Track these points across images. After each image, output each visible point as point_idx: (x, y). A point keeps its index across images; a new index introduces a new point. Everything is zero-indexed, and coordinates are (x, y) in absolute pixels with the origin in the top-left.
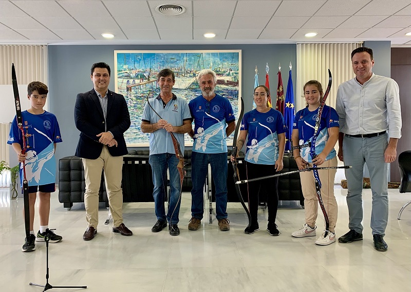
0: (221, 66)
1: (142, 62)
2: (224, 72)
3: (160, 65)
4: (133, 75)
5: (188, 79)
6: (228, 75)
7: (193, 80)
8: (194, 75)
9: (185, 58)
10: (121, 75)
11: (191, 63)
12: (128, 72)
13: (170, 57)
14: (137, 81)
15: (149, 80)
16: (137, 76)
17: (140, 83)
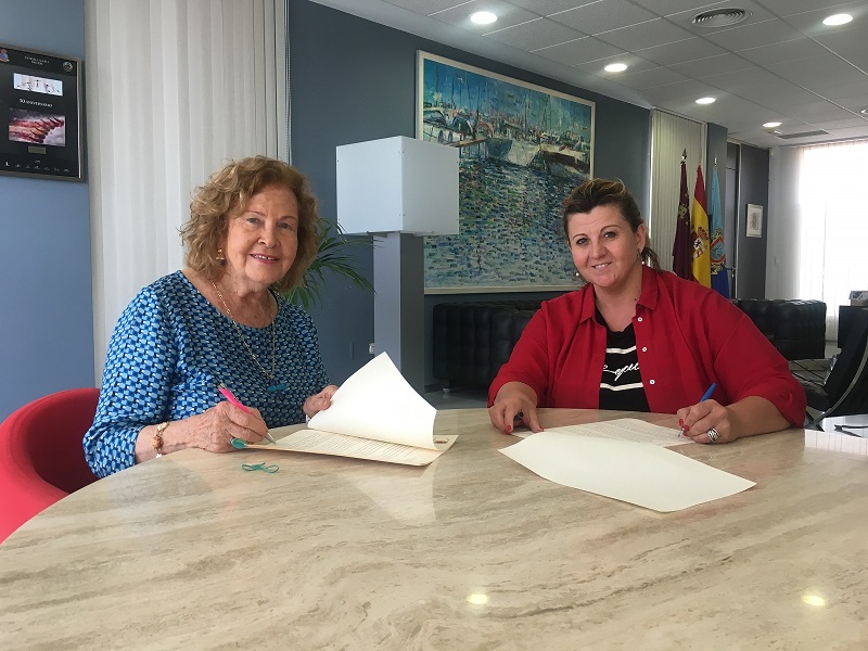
0: (571, 128)
1: (465, 93)
2: (575, 141)
3: (492, 106)
4: (449, 120)
5: (530, 146)
6: (579, 149)
7: (536, 150)
8: (539, 139)
9: (527, 100)
10: (429, 116)
11: (535, 113)
12: (442, 110)
13: (508, 92)
14: (456, 136)
15: (474, 138)
16: (456, 125)
17: (461, 143)
